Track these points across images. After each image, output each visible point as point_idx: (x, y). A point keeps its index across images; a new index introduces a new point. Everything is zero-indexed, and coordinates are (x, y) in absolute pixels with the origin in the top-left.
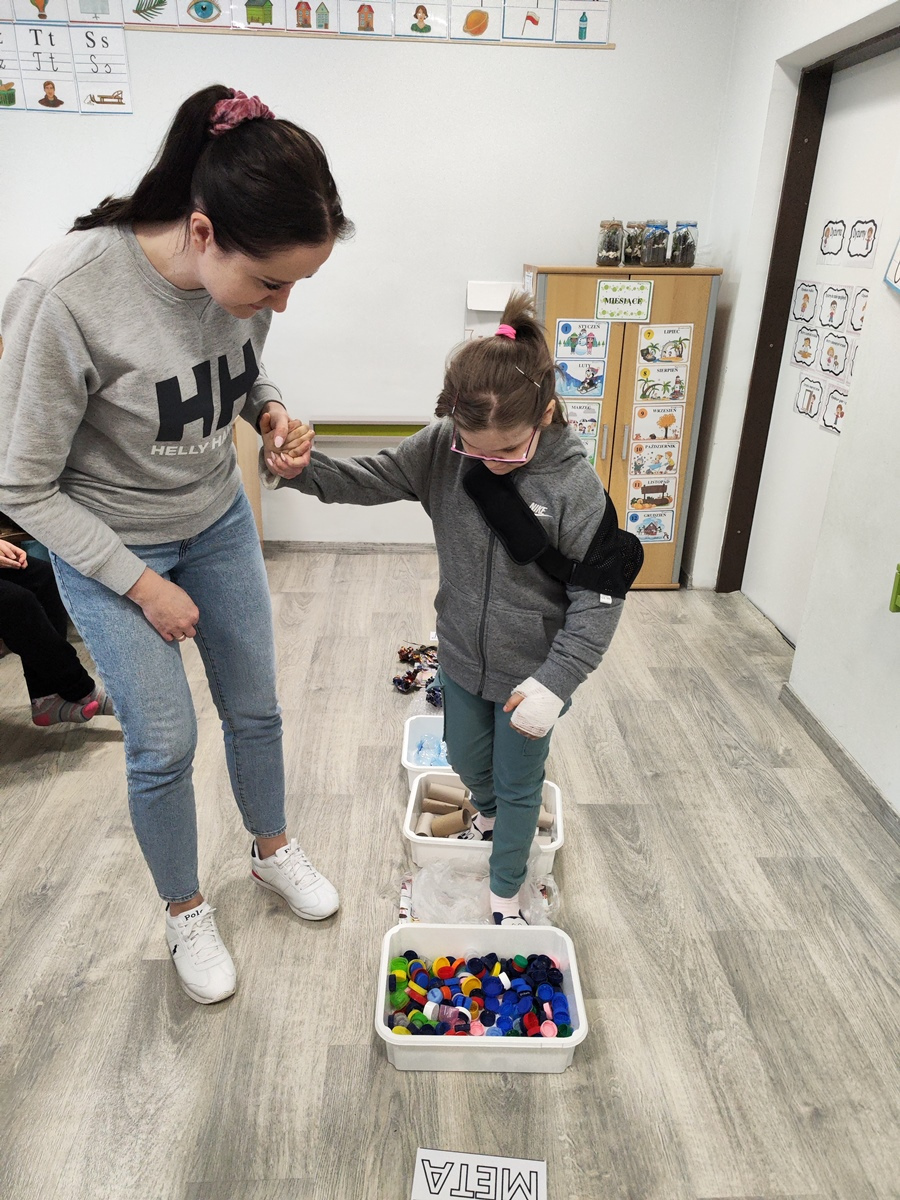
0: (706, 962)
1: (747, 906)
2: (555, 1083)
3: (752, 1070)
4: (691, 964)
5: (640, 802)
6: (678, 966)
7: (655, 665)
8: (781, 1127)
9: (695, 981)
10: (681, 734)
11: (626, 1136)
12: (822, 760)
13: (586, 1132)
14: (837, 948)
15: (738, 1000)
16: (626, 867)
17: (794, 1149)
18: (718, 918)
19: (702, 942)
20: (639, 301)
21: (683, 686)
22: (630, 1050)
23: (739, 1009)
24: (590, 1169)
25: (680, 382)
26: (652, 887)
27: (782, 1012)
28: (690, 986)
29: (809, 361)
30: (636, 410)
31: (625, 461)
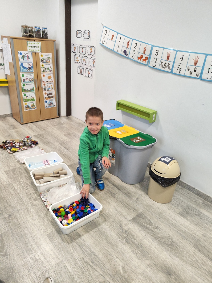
0: (108, 184)
3: (125, 197)
7: (64, 134)
11: (113, 218)
15: (116, 187)
17: (137, 205)
23: (117, 189)
24: (111, 226)
25: (51, 68)
27: (124, 186)
28: (108, 189)
29: (79, 62)
30: (42, 75)
31: (42, 88)
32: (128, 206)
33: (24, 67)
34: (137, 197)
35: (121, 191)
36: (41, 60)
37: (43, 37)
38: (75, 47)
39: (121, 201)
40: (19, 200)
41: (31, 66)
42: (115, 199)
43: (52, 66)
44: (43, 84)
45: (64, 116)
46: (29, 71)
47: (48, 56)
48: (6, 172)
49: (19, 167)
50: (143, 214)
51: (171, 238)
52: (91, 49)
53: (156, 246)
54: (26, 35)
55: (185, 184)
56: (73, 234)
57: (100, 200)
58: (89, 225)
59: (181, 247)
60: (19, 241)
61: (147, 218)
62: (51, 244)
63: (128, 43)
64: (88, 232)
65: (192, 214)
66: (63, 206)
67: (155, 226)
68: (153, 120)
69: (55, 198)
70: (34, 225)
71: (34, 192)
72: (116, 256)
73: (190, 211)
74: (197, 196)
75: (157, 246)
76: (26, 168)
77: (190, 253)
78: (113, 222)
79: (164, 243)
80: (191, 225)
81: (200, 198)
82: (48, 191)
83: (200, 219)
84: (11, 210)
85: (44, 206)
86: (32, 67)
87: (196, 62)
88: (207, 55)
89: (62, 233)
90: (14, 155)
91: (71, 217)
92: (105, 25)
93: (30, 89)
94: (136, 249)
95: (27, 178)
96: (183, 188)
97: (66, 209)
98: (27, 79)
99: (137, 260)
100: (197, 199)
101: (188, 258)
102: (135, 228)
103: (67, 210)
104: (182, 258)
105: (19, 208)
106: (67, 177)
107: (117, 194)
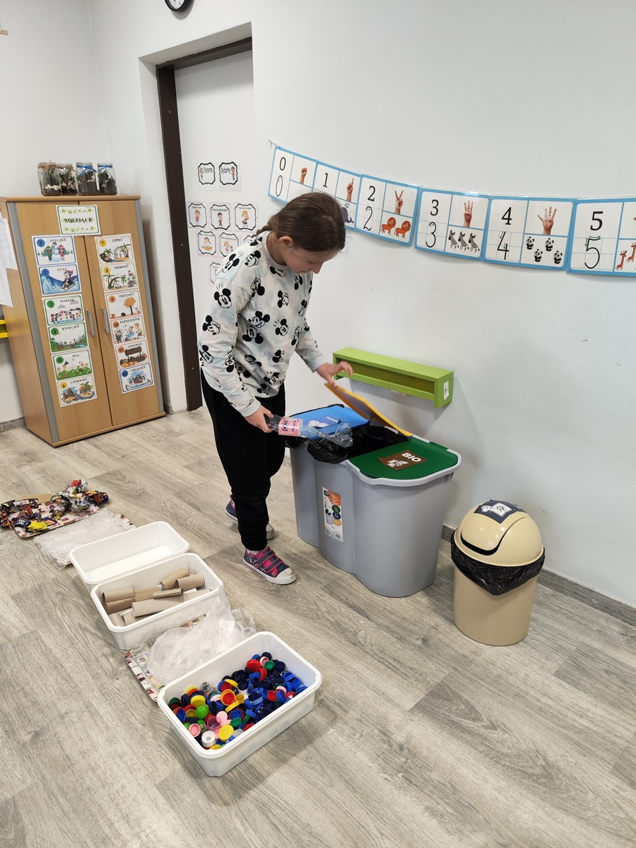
0: (330, 604)
3: (387, 640)
4: (325, 609)
5: (236, 542)
6: (320, 613)
7: (185, 463)
8: (417, 656)
9: (332, 616)
11: (359, 708)
13: (340, 720)
15: (358, 612)
17: (427, 661)
19: (321, 595)
23: (361, 616)
24: (355, 735)
25: (132, 274)
27: (379, 606)
28: (332, 619)
29: (212, 252)
30: (107, 298)
31: (109, 335)
32: (398, 666)
33: (52, 280)
34: (422, 637)
35: (372, 620)
36: (101, 255)
37: (102, 192)
38: (197, 211)
39: (377, 652)
40: (62, 682)
41: (74, 274)
42: (358, 648)
43: (134, 271)
44: (112, 322)
45: (181, 412)
46: (66, 288)
47: (121, 244)
48: (18, 599)
49: (56, 578)
50: (449, 688)
51: (542, 753)
52: (245, 212)
53: (500, 785)
54: (53, 189)
55: (564, 579)
56: (240, 774)
57: (312, 656)
58: (285, 738)
59: (576, 779)
60: (72, 815)
61: (460, 698)
62: (171, 815)
63: (350, 188)
64: (284, 761)
65: (595, 672)
66: (198, 686)
67: (488, 720)
68: (445, 398)
69: (173, 665)
70: (113, 758)
71: (107, 650)
72: (379, 830)
73: (587, 663)
74: (603, 614)
75: (503, 784)
76: (78, 578)
77: (605, 794)
78: (359, 720)
79: (523, 772)
80: (596, 706)
81: (611, 617)
82: (150, 643)
83: (623, 685)
84: (38, 717)
85: (141, 692)
86: (77, 276)
87: (549, 224)
88: (576, 202)
89: (201, 771)
90: (36, 544)
91: (228, 719)
92: (279, 144)
93: (73, 342)
94: (439, 801)
95: (82, 610)
96: (557, 593)
97: (210, 696)
98: (64, 314)
99: (446, 835)
100: (603, 622)
101: (602, 812)
102: (428, 734)
103: (215, 698)
104: (583, 812)
105: (62, 706)
106: (204, 594)
107: (362, 631)
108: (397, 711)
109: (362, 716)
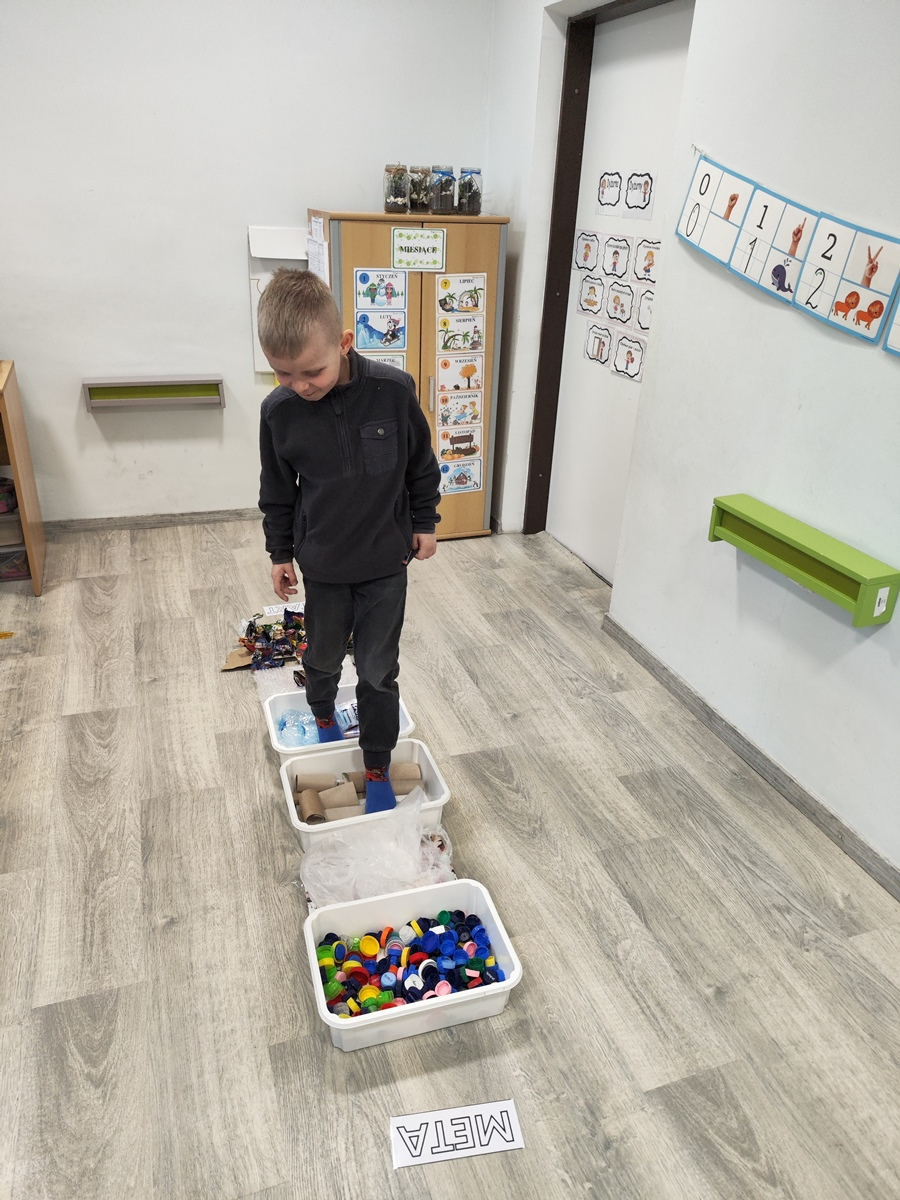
0: (599, 881)
1: (621, 822)
2: (497, 1025)
3: (660, 968)
4: (587, 886)
5: (506, 744)
6: (577, 889)
7: (487, 610)
8: (695, 1011)
9: (594, 900)
10: (527, 674)
11: (571, 1056)
12: (650, 680)
13: (536, 1063)
14: (702, 846)
15: (634, 908)
16: (509, 807)
17: (710, 1027)
18: (600, 839)
19: (591, 863)
20: (434, 250)
21: (517, 628)
22: (555, 977)
23: (637, 917)
24: (548, 1094)
25: (478, 332)
26: (536, 822)
27: (672, 911)
28: (591, 906)
29: (595, 309)
30: (439, 362)
31: (433, 412)
32: (659, 1015)
33: (371, 330)
34: (719, 985)
35: (651, 930)
36: (440, 301)
38: (587, 246)
39: (636, 981)
40: (224, 865)
41: (401, 325)
42: (610, 963)
43: (481, 327)
44: (440, 396)
45: (514, 533)
46: (387, 343)
47: (470, 287)
48: (221, 739)
50: (725, 1084)
52: (651, 254)
54: (398, 203)
57: (539, 951)
61: (737, 1108)
62: (271, 1094)
63: (798, 233)
67: (767, 1163)
68: (878, 614)
70: (238, 988)
78: (564, 1075)
84: (182, 900)
86: (404, 328)
92: (708, 152)
102: (659, 1142)
105: (211, 897)
107: (629, 941)
108: (626, 1084)
109: (571, 1071)
